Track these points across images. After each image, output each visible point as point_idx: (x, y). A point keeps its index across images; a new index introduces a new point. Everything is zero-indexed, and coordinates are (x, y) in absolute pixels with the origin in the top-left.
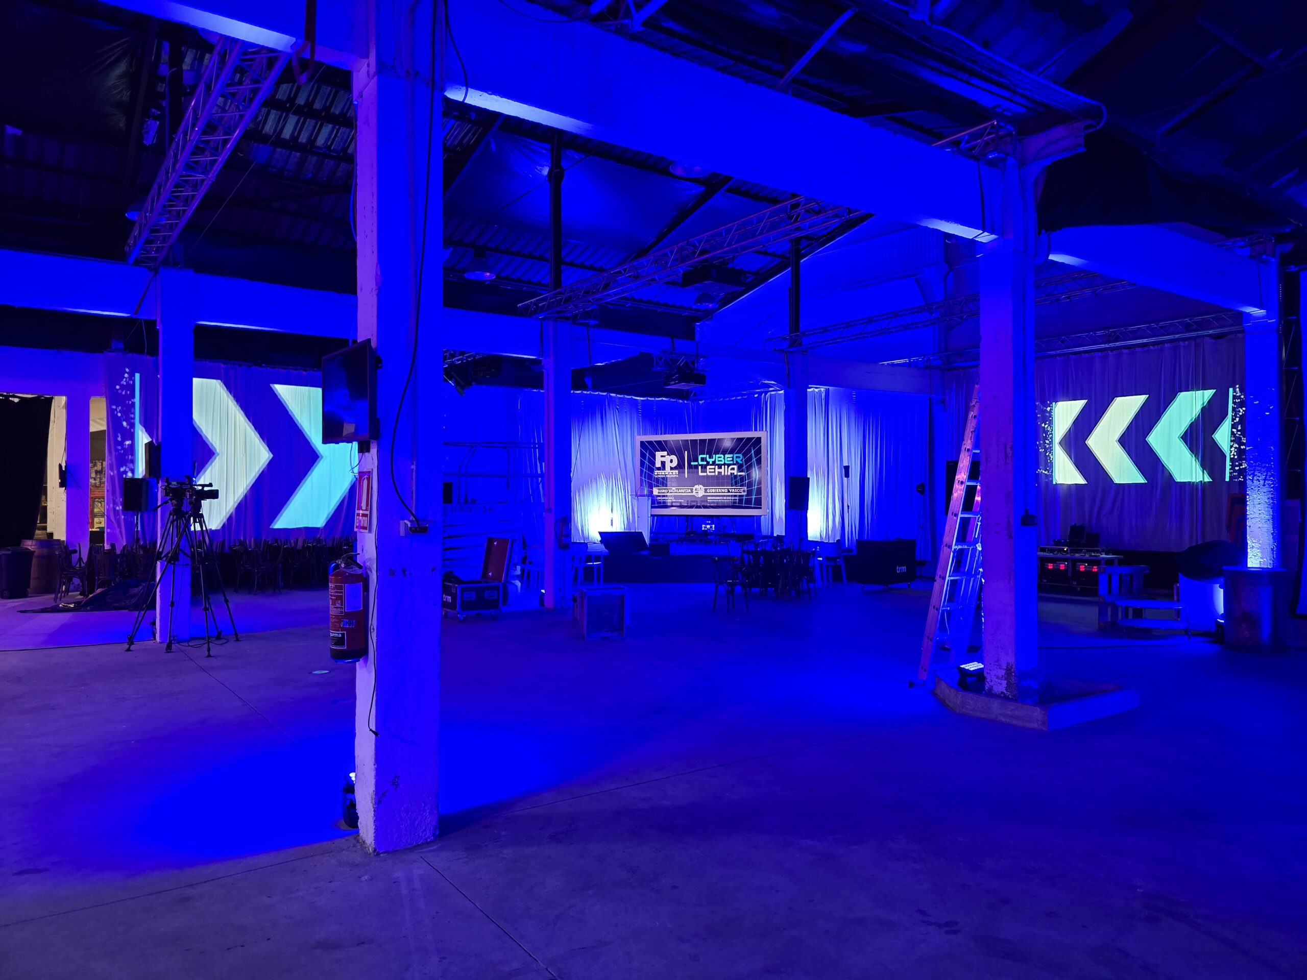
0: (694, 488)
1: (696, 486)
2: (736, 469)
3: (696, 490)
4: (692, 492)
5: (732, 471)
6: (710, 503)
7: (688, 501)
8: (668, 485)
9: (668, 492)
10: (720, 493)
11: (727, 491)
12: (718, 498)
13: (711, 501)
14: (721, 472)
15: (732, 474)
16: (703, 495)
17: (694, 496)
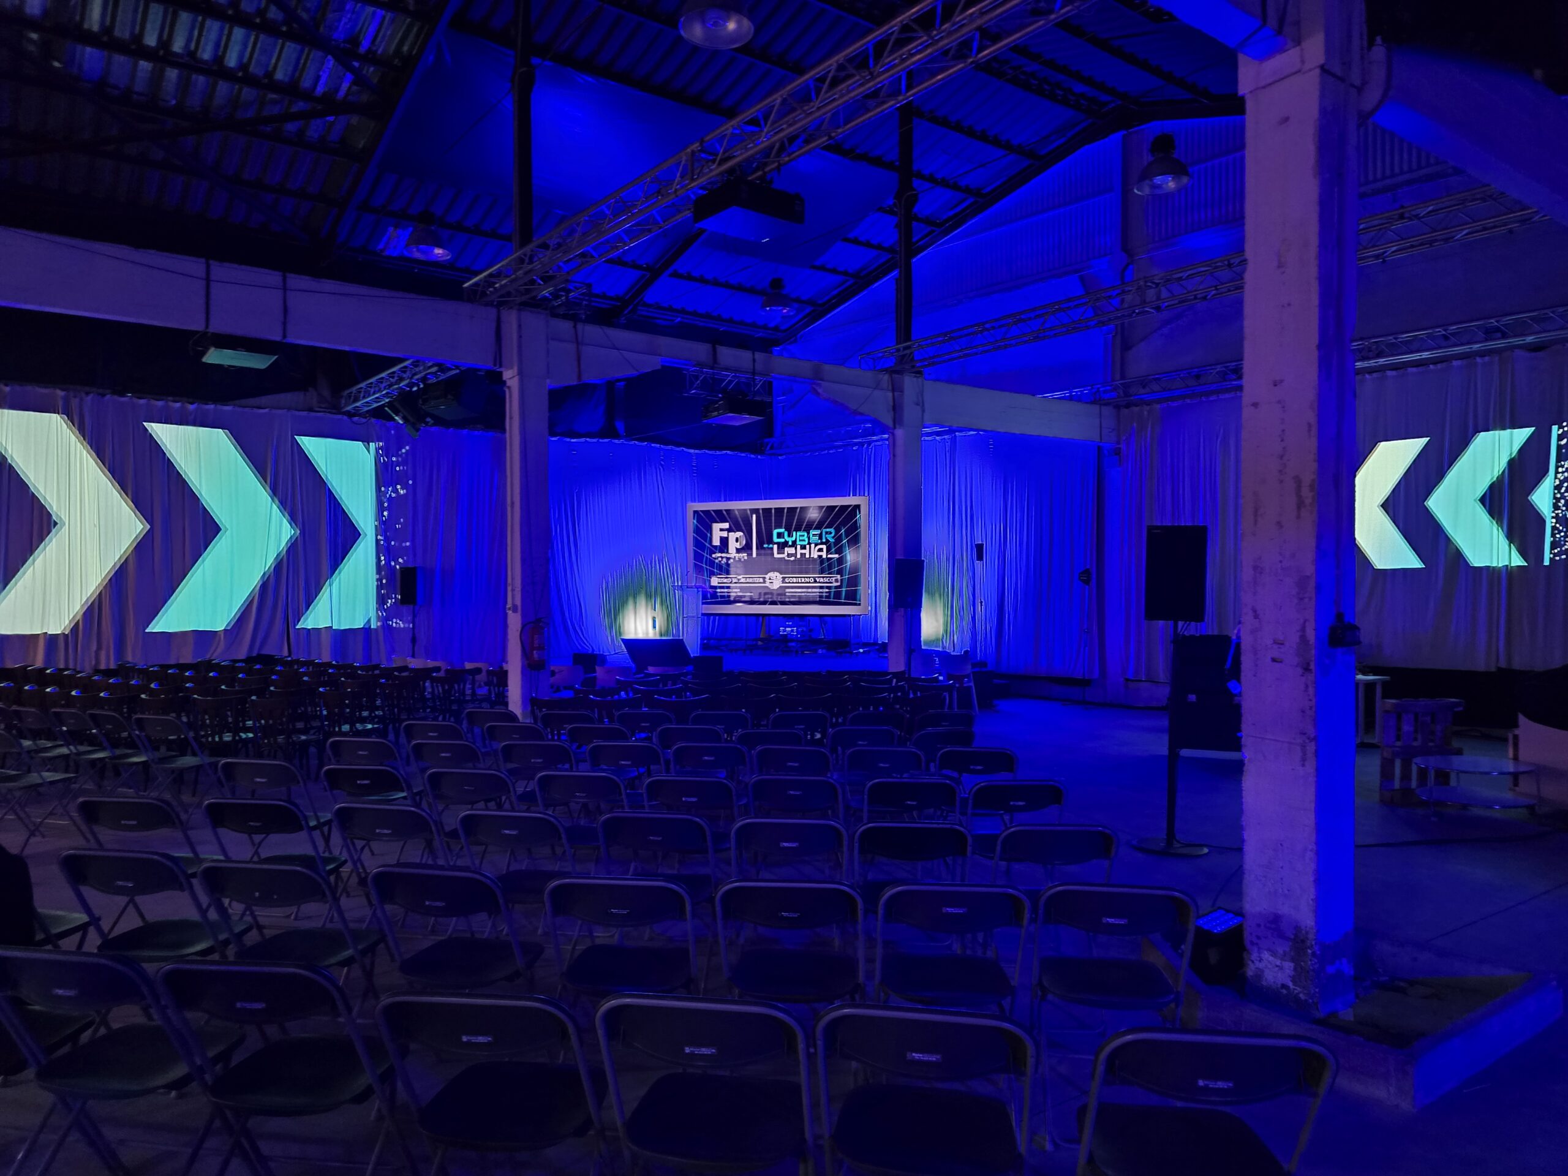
0: (767, 576)
1: (771, 574)
2: (825, 550)
3: (770, 579)
4: (764, 582)
5: (820, 553)
6: (789, 597)
7: (760, 594)
8: (732, 572)
9: (731, 583)
10: (803, 583)
11: (813, 581)
12: (800, 590)
13: (790, 594)
14: (805, 554)
15: (820, 557)
16: (780, 587)
17: (767, 587)
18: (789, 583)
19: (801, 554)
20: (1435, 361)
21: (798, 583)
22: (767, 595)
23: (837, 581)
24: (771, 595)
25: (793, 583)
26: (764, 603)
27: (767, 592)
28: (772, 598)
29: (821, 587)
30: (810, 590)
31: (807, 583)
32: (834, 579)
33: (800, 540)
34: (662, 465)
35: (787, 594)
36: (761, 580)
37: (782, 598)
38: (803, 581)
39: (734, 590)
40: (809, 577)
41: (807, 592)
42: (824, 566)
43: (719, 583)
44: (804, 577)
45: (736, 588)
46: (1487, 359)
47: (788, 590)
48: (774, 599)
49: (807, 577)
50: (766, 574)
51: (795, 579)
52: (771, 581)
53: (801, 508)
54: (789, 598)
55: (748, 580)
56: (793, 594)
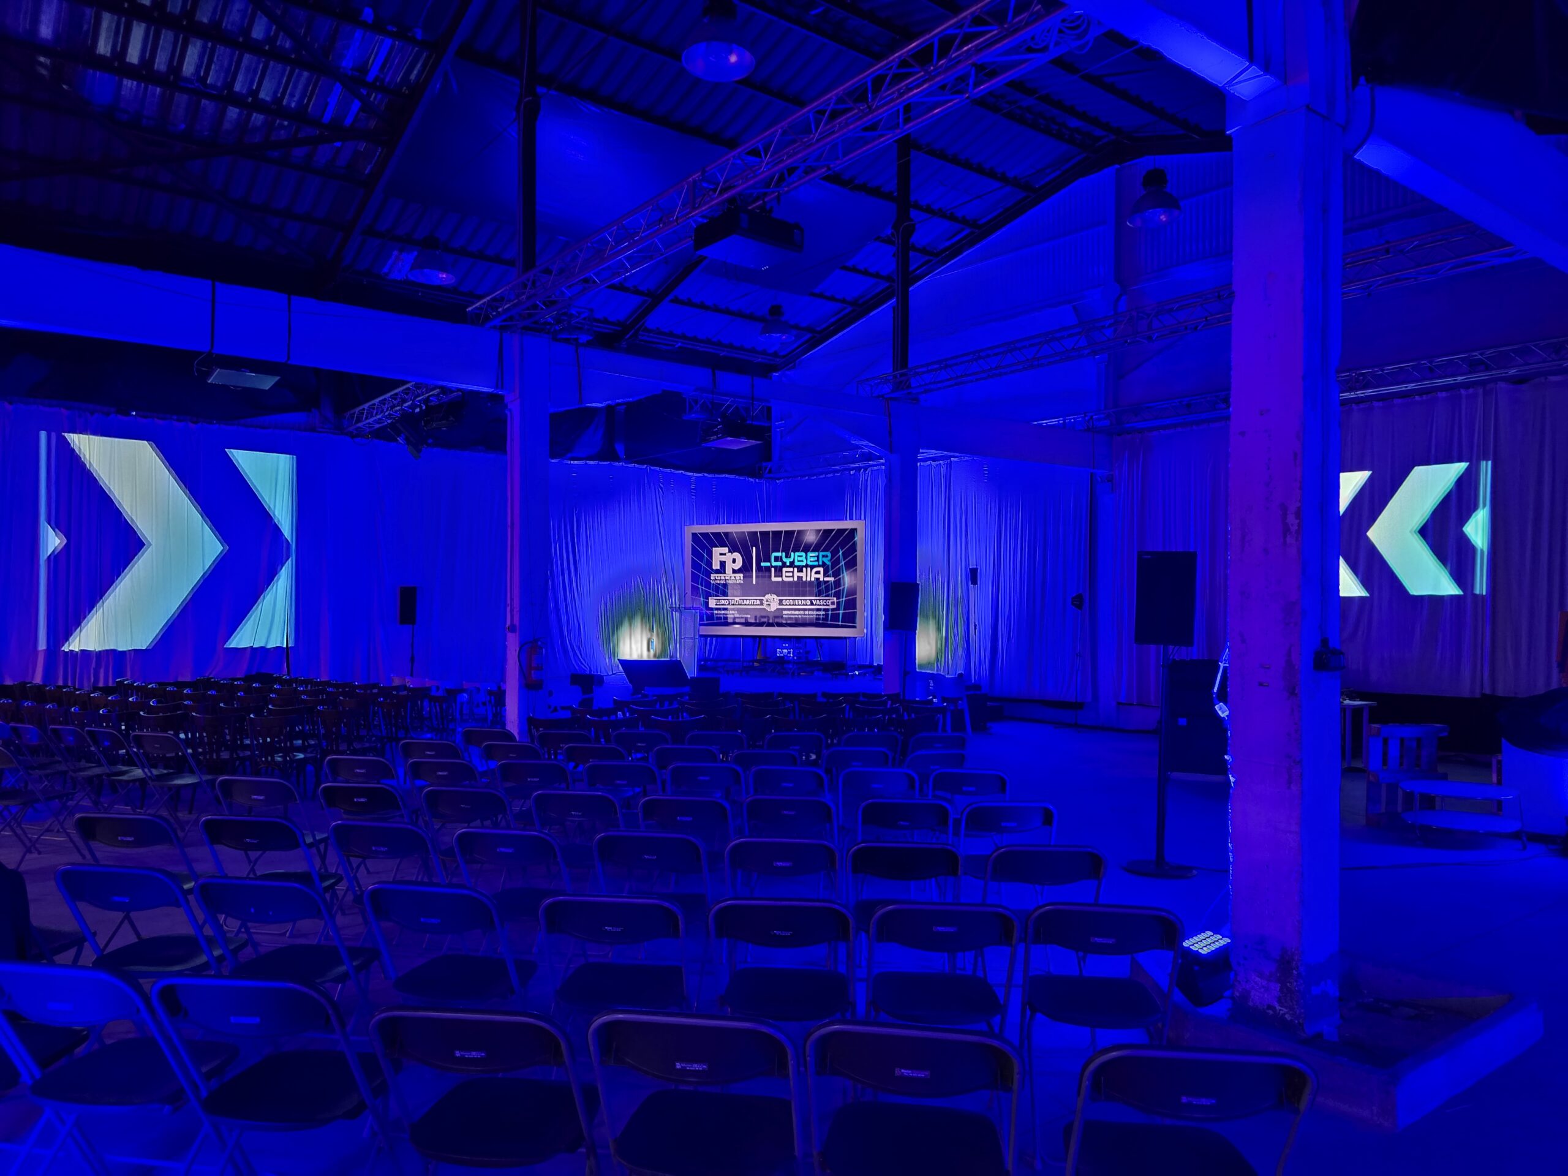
0: (765, 599)
1: (768, 596)
2: (822, 572)
3: (767, 601)
4: (762, 604)
5: (817, 576)
6: (786, 619)
7: (756, 617)
8: (729, 594)
9: (729, 604)
10: (800, 605)
11: (809, 603)
12: (797, 612)
13: (787, 616)
14: (802, 577)
15: (818, 579)
16: (777, 609)
17: (765, 609)
18: (786, 605)
19: (798, 577)
20: (1419, 392)
21: (795, 605)
22: (764, 617)
23: (833, 603)
24: (768, 617)
25: (790, 605)
26: (761, 624)
27: (764, 614)
28: (769, 620)
29: (818, 610)
30: (807, 612)
31: (804, 605)
32: (830, 602)
33: (798, 561)
34: (661, 488)
35: (784, 616)
36: (758, 602)
37: (779, 620)
38: (800, 603)
39: (731, 612)
40: (807, 600)
41: (804, 615)
42: (820, 589)
43: (716, 605)
44: (801, 600)
45: (733, 609)
46: (1471, 391)
47: (784, 612)
48: (771, 621)
49: (804, 600)
50: (764, 596)
51: (791, 602)
52: (768, 603)
53: (798, 531)
55: (745, 602)
56: (790, 616)
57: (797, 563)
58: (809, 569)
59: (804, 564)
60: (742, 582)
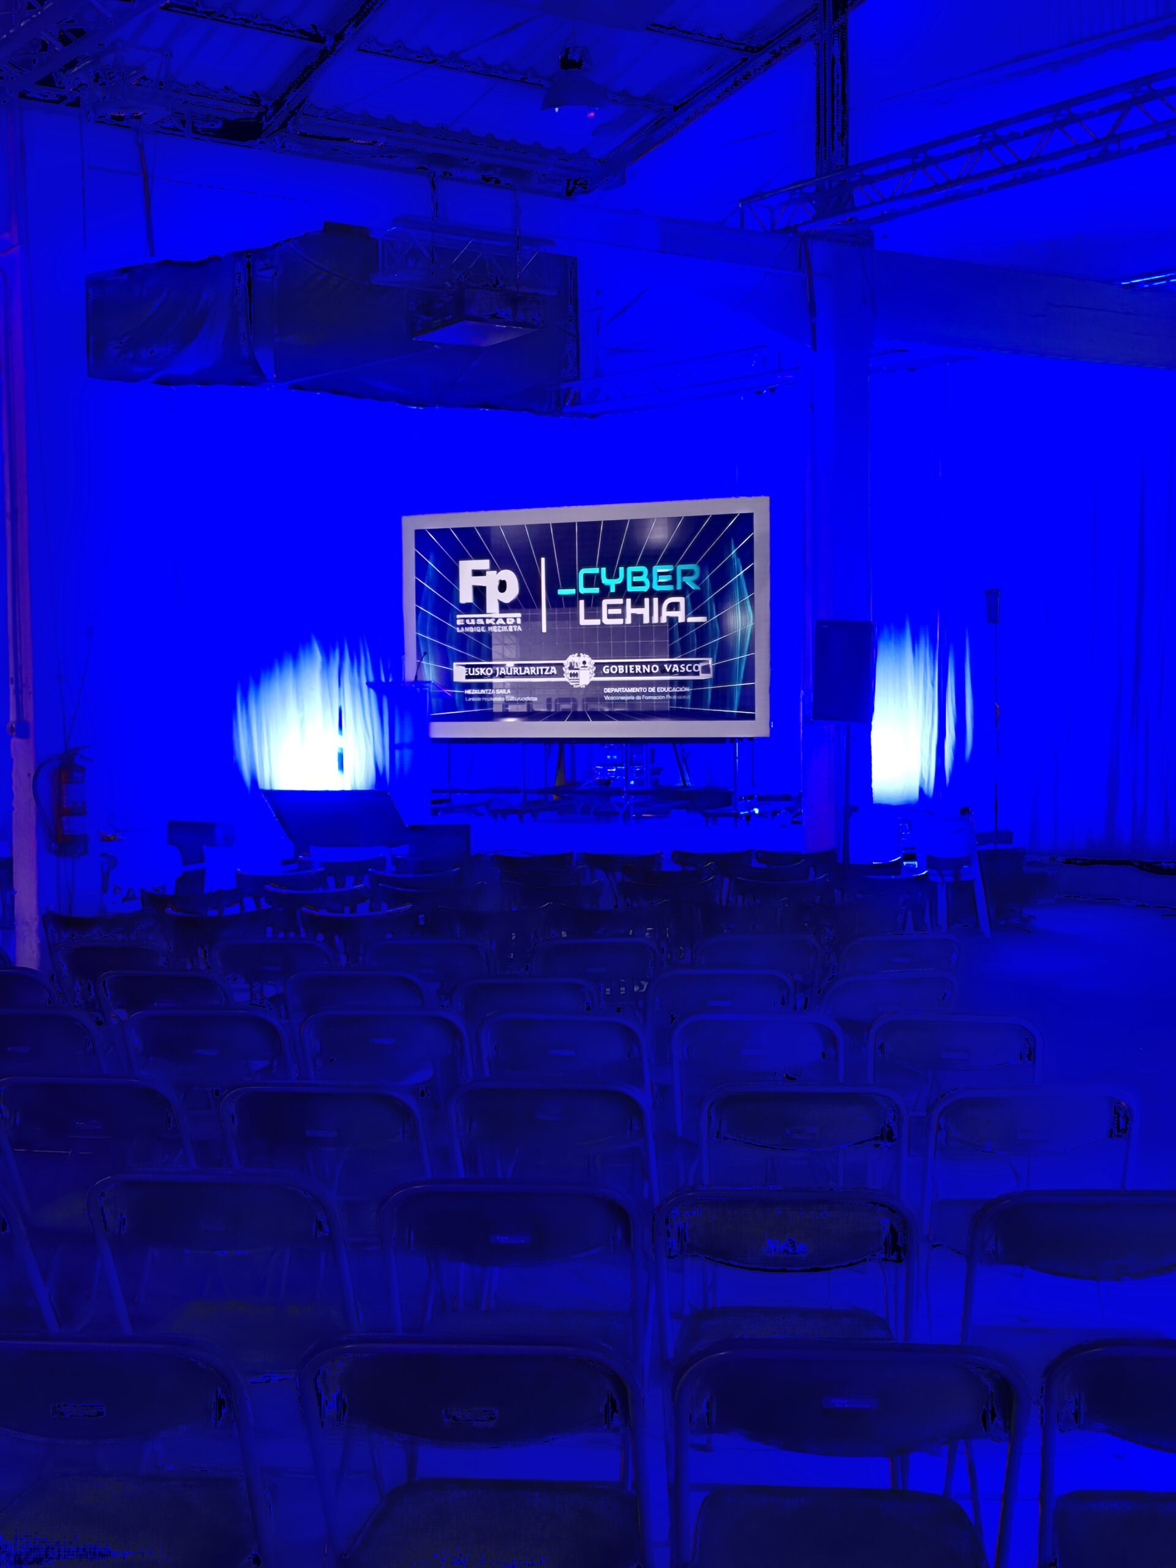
0: (566, 663)
1: (573, 658)
2: (682, 606)
3: (571, 668)
4: (561, 674)
5: (673, 614)
6: (610, 704)
9: (492, 677)
10: (638, 674)
11: (658, 669)
12: (633, 690)
13: (612, 698)
14: (641, 616)
15: (671, 620)
16: (593, 682)
17: (566, 683)
18: (610, 675)
19: (634, 616)
21: (629, 674)
22: (566, 700)
23: (706, 669)
24: (574, 700)
25: (618, 674)
26: (559, 716)
27: (565, 694)
28: (575, 706)
29: (672, 683)
30: (653, 690)
31: (646, 674)
32: (700, 666)
33: (635, 584)
35: (607, 698)
36: (554, 670)
37: (598, 707)
38: (638, 670)
39: (498, 692)
40: (651, 663)
41: (648, 694)
42: (679, 640)
43: (468, 677)
44: (641, 663)
45: (503, 686)
47: (608, 690)
48: (580, 709)
49: (646, 663)
51: (621, 668)
52: (572, 671)
53: (633, 521)
54: (610, 706)
55: (527, 670)
56: (618, 698)
57: (630, 588)
58: (656, 600)
59: (645, 589)
60: (520, 628)
